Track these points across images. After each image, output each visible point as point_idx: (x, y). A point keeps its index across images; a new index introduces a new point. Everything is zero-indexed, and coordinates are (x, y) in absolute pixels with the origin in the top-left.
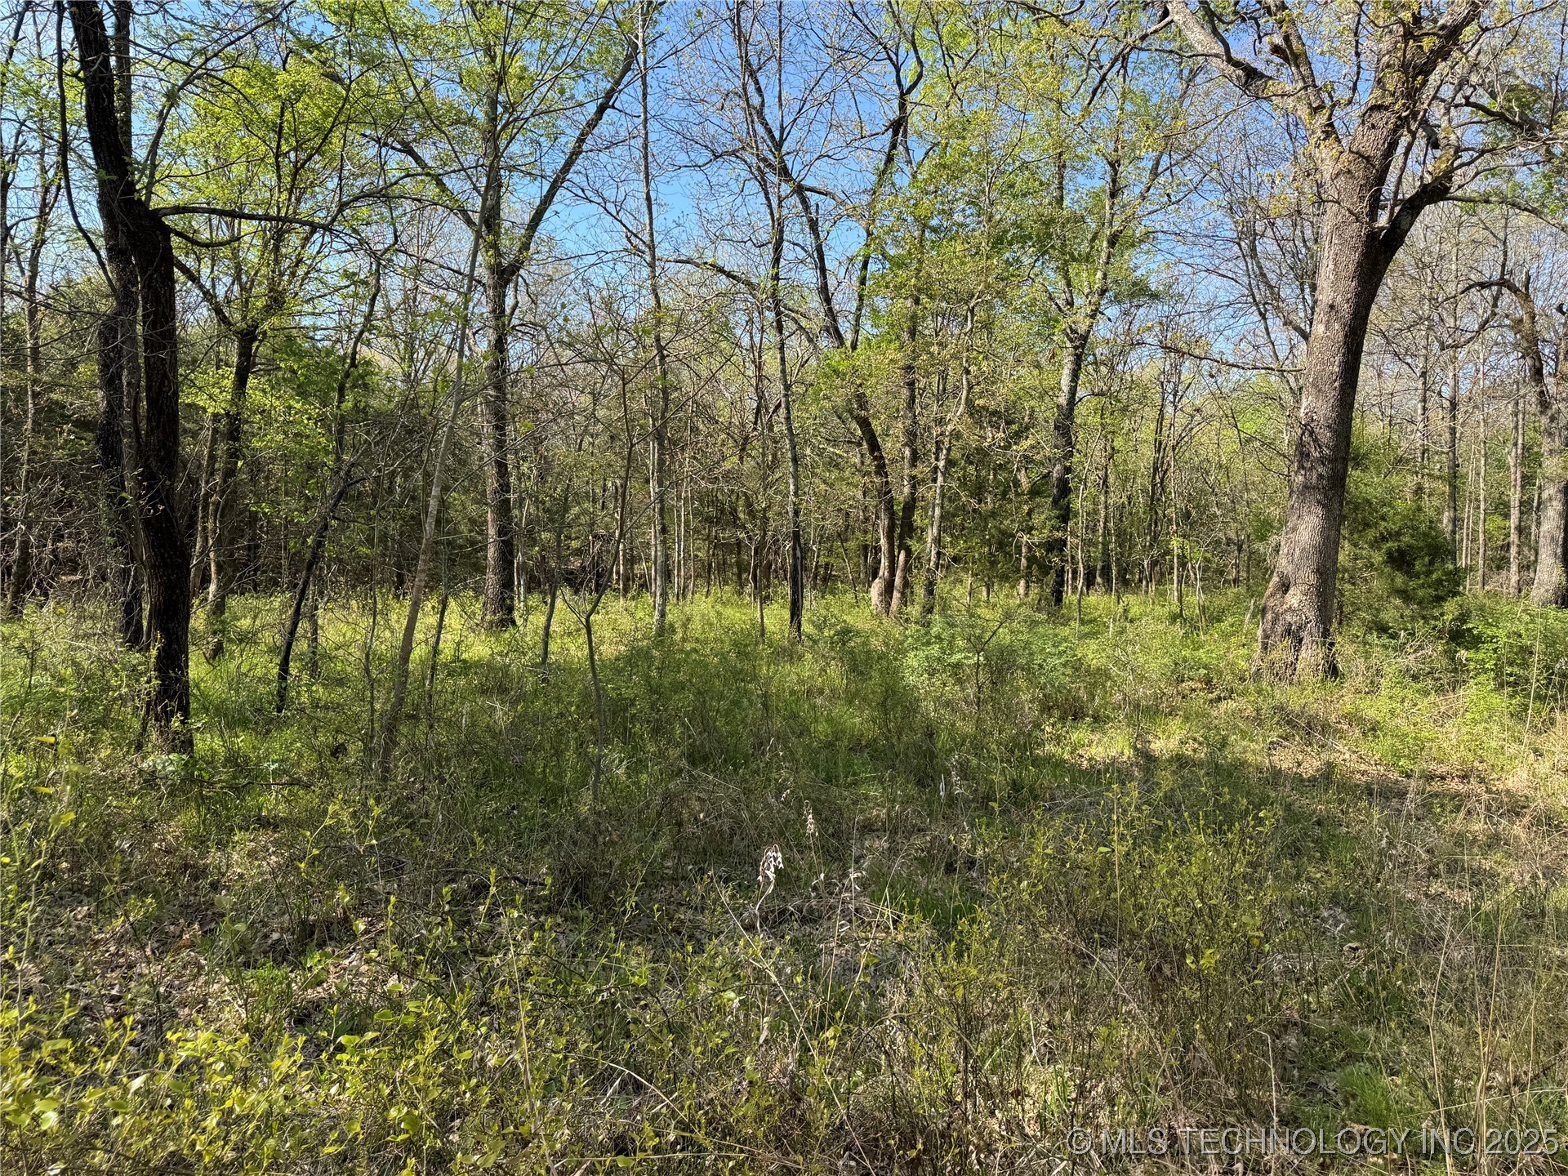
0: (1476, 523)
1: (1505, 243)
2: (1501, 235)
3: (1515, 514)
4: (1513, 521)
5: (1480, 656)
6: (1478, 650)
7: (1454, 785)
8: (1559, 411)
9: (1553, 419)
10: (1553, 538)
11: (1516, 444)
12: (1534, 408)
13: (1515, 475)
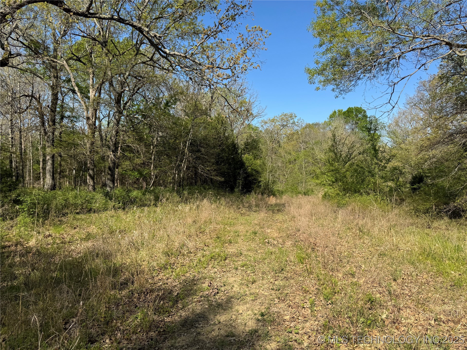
0: (30, 167)
1: (33, 85)
2: (31, 82)
3: (41, 164)
4: (41, 166)
5: (23, 207)
6: (22, 205)
7: (13, 248)
8: (50, 135)
9: (48, 137)
10: (50, 171)
11: (41, 144)
12: (44, 134)
13: (41, 153)
